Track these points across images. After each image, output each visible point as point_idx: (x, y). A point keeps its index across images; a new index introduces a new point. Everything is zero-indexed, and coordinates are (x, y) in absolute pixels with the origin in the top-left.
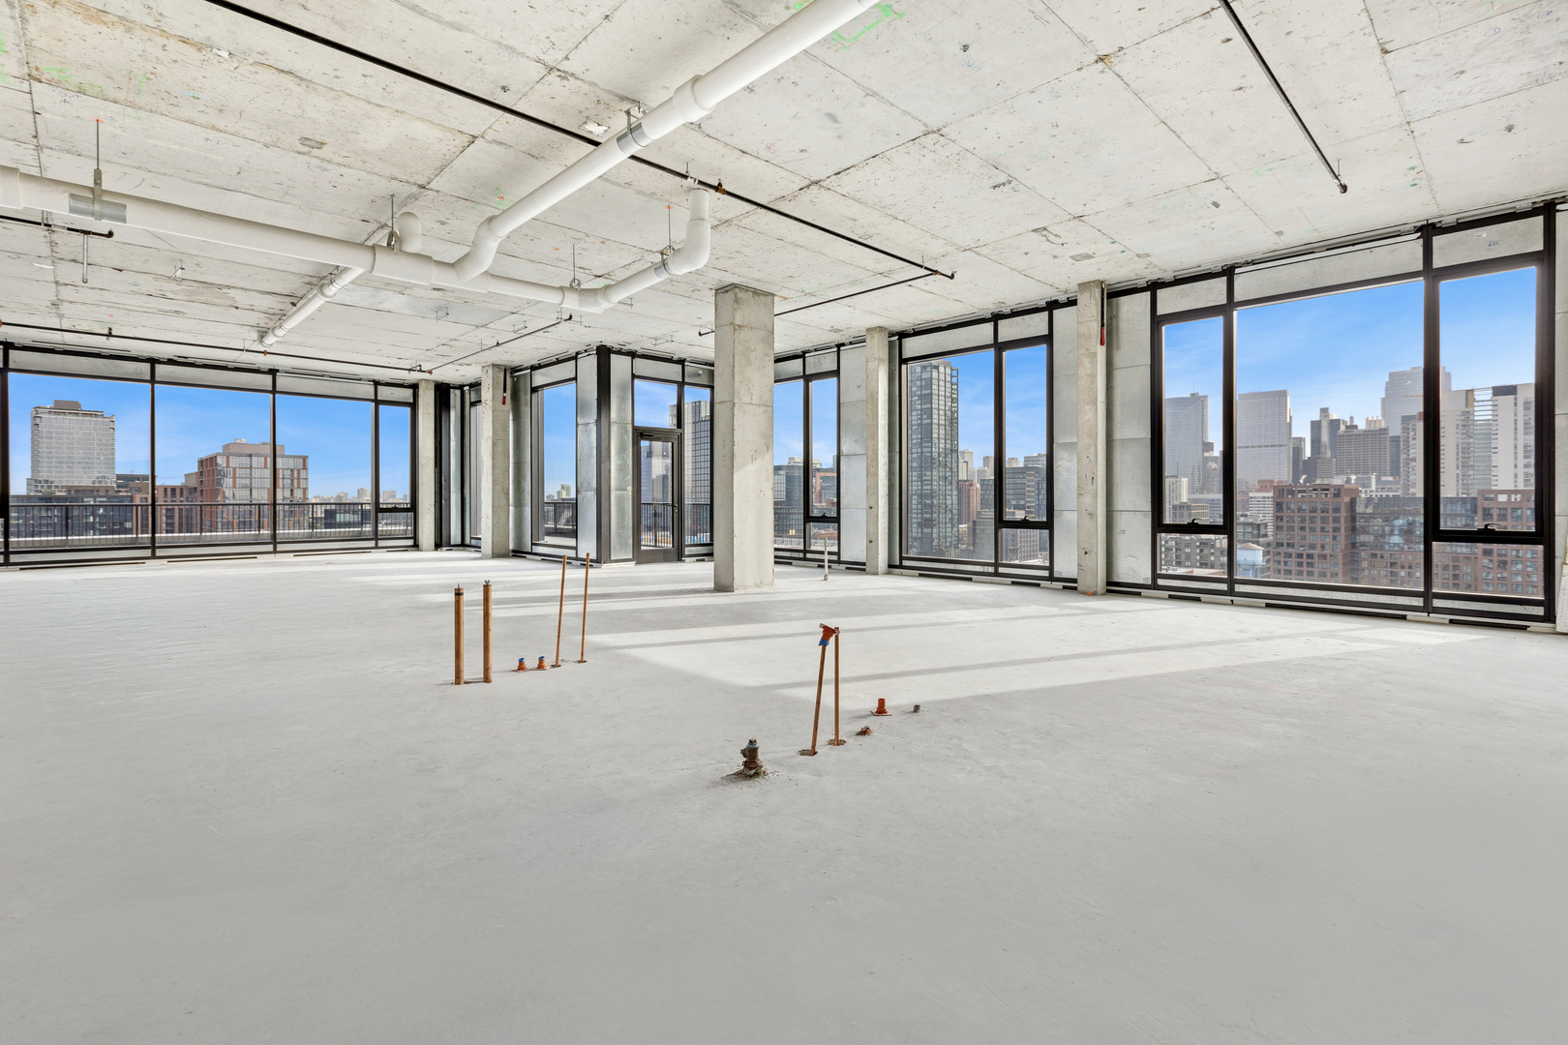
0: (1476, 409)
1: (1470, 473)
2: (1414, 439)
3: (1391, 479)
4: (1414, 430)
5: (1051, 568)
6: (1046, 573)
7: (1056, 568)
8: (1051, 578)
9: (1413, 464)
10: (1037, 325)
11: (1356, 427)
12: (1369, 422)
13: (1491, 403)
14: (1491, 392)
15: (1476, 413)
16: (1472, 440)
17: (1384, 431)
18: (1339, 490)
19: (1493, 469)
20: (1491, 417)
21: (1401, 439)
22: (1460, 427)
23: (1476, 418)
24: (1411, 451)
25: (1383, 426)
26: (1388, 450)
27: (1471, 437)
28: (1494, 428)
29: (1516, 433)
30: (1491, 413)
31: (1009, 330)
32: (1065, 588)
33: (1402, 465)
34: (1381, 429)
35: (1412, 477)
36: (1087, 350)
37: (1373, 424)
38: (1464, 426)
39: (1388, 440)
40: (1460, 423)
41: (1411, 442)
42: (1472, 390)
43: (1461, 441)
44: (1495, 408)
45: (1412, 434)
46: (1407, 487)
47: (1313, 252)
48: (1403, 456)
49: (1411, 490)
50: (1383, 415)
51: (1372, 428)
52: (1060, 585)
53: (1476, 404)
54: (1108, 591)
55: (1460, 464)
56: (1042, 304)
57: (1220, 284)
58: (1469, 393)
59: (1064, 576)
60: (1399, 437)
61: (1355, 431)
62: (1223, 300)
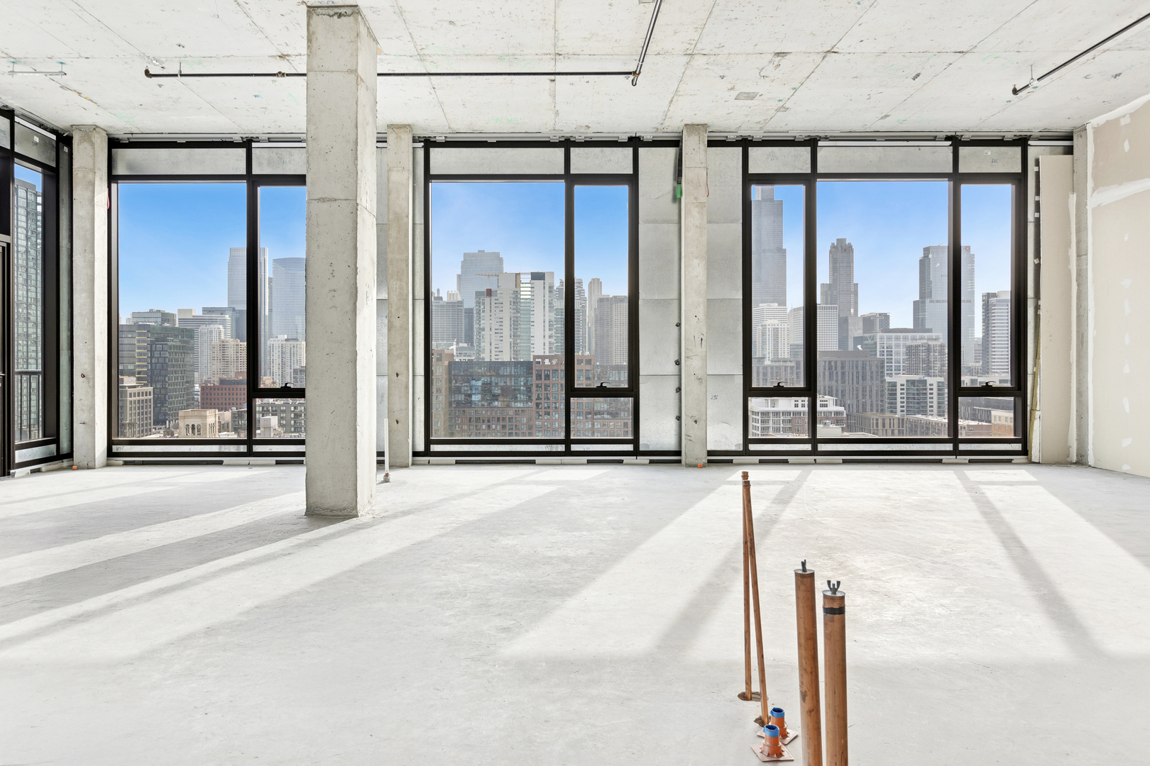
0: (522, 289)
1: (518, 341)
2: (484, 311)
3: (466, 345)
4: (484, 304)
5: (635, 441)
6: (630, 447)
7: (642, 441)
8: (637, 452)
9: (483, 333)
10: (619, 161)
11: (441, 298)
12: (449, 295)
13: (530, 285)
14: (530, 276)
15: (522, 293)
16: (519, 315)
17: (460, 303)
18: (441, 355)
19: (532, 338)
20: (530, 297)
21: (475, 312)
22: (512, 304)
23: (522, 297)
24: (482, 322)
25: (459, 299)
26: (463, 320)
27: (519, 312)
28: (532, 305)
29: (544, 311)
30: (529, 293)
31: (584, 161)
32: (652, 462)
33: (475, 334)
34: (458, 302)
35: (482, 344)
36: (696, 198)
37: (452, 297)
38: (514, 303)
39: (463, 311)
40: (512, 300)
41: (482, 314)
42: (519, 274)
43: (512, 315)
44: (533, 289)
45: (482, 307)
46: (479, 352)
47: (875, 140)
48: (476, 326)
49: (482, 355)
50: (459, 289)
51: (452, 300)
52: (646, 459)
53: (521, 285)
54: (710, 462)
55: (512, 333)
56: (624, 138)
57: (805, 153)
58: (517, 275)
59: (651, 448)
60: (472, 309)
61: (441, 302)
62: (807, 169)
